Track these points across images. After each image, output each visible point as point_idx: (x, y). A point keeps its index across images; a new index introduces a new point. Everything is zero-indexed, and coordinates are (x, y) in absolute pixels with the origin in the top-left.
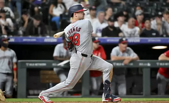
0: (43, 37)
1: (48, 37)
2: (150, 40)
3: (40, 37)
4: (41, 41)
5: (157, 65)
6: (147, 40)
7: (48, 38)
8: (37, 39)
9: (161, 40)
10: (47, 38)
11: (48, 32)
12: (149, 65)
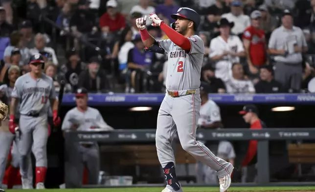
0: (104, 95)
1: (111, 93)
2: (269, 97)
3: (99, 94)
4: (100, 100)
5: (279, 136)
6: (264, 98)
7: (112, 96)
8: (94, 97)
9: (285, 97)
10: (109, 96)
11: (111, 86)
12: (267, 135)
